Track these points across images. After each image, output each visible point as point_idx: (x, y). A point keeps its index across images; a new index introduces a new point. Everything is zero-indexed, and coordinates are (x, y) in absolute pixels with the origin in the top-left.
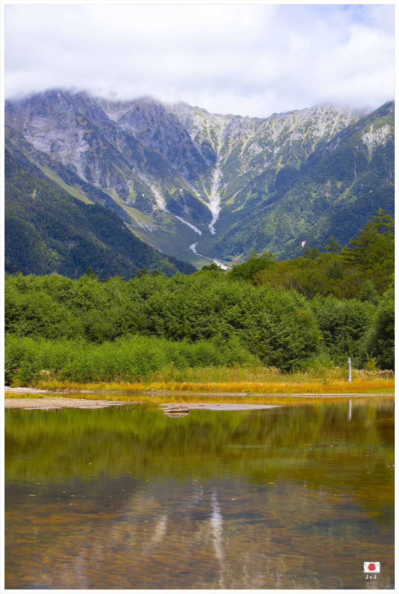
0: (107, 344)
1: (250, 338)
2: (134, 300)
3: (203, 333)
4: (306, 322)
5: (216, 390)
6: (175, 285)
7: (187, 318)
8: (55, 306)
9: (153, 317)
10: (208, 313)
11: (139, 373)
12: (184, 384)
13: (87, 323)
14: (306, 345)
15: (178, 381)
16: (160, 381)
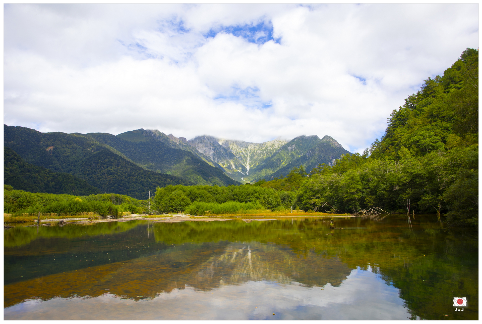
0: (223, 204)
1: (262, 202)
2: (229, 192)
3: (249, 201)
4: (277, 197)
5: (255, 216)
7: (244, 197)
8: (208, 193)
9: (235, 196)
10: (250, 195)
11: (233, 211)
12: (246, 214)
13: (217, 198)
14: (277, 204)
15: (244, 213)
16: (239, 213)
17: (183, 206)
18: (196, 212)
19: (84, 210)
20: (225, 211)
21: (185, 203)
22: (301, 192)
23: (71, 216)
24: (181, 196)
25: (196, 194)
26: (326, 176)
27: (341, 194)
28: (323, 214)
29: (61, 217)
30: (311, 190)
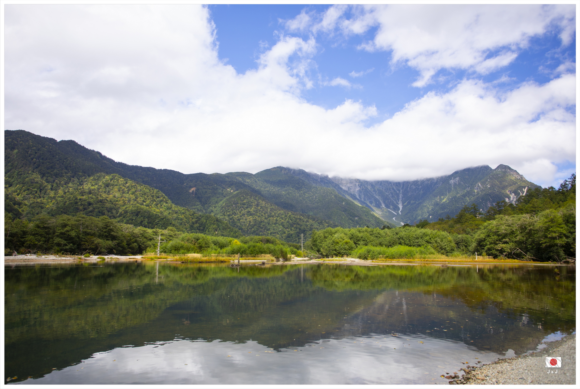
0: (390, 248)
1: (434, 246)
2: (393, 235)
3: (417, 245)
4: (450, 241)
5: (438, 261)
7: (412, 240)
8: (370, 237)
9: (400, 240)
10: (418, 239)
11: (410, 256)
12: (426, 259)
13: (380, 242)
14: (451, 249)
15: (424, 258)
16: (418, 258)
17: (347, 250)
18: (366, 256)
19: (262, 253)
20: (401, 256)
21: (349, 247)
22: (483, 236)
23: (252, 258)
24: (344, 240)
25: (358, 237)
26: (514, 217)
27: (537, 239)
29: (244, 258)
30: (496, 233)
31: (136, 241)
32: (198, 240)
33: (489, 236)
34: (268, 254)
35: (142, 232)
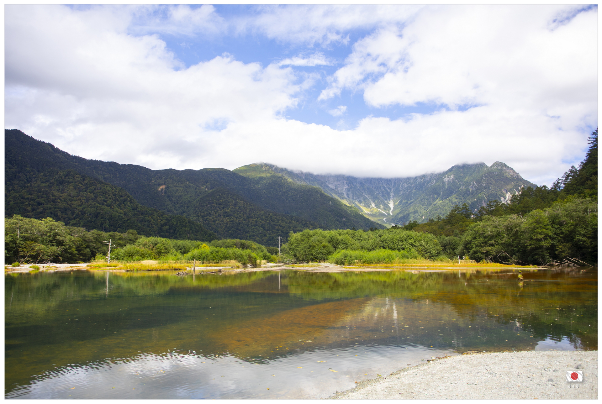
1: (418, 250)
3: (401, 248)
4: (436, 244)
5: (417, 266)
6: (390, 232)
7: (396, 243)
8: (351, 240)
9: (384, 243)
10: (402, 241)
11: (389, 261)
12: (405, 264)
13: (362, 245)
14: (437, 252)
15: (402, 263)
16: (396, 263)
17: (325, 255)
18: (342, 262)
19: (226, 258)
20: (379, 261)
21: (326, 251)
22: (469, 238)
23: (214, 265)
24: (321, 243)
25: (338, 240)
26: (502, 218)
27: (522, 241)
28: (501, 265)
29: (205, 265)
30: (482, 235)
31: (88, 247)
32: (156, 244)
33: (475, 238)
34: (232, 259)
35: (96, 236)
